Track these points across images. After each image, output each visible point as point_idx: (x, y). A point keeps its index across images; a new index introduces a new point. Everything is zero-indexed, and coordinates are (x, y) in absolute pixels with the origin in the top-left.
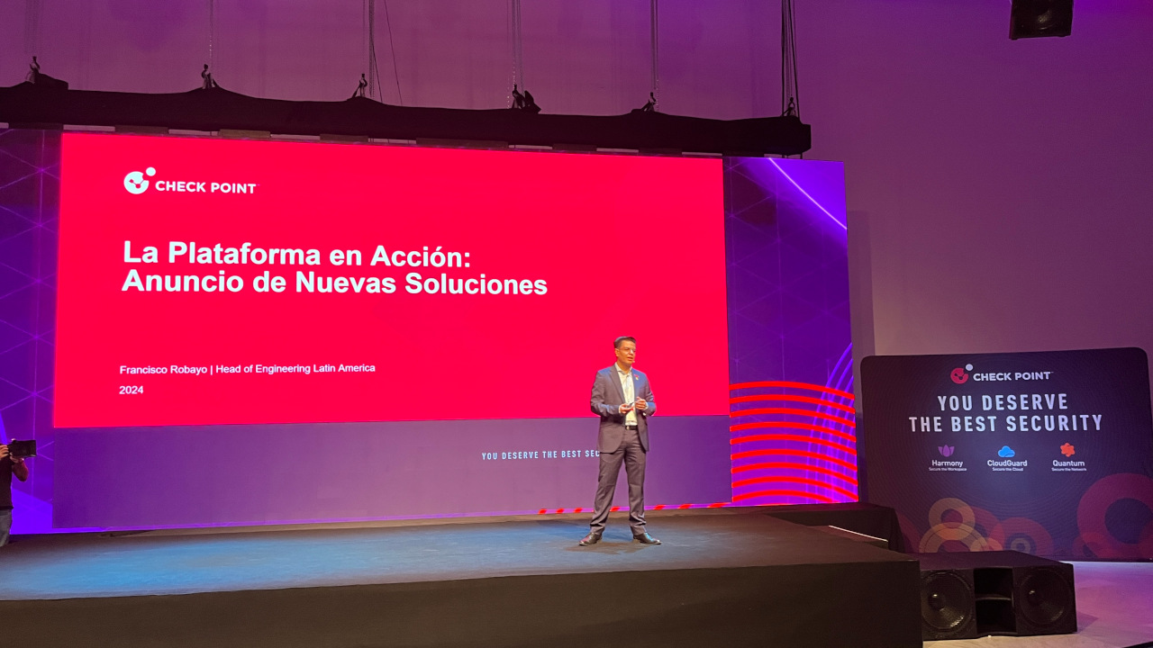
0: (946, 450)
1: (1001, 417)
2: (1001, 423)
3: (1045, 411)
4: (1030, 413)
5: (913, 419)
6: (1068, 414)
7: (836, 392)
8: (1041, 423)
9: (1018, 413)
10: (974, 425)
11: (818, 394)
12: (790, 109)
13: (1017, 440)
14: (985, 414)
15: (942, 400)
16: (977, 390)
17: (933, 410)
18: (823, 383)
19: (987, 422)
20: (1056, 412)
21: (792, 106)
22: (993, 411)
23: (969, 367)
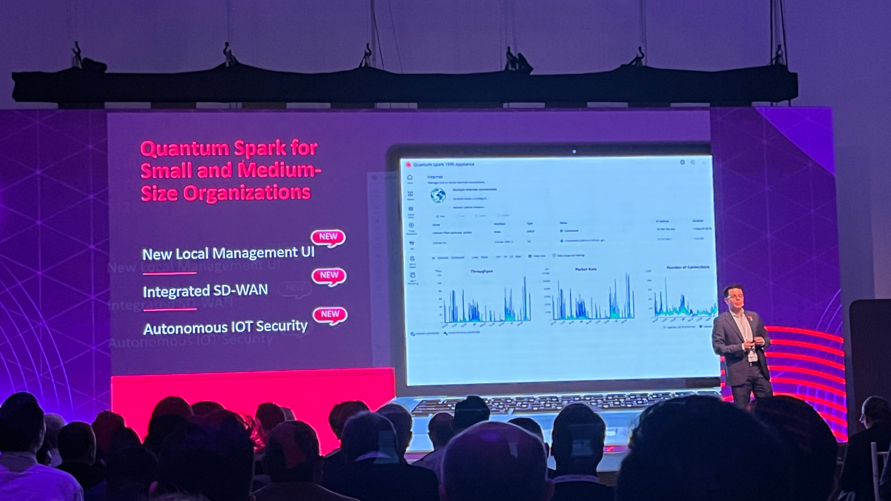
12: (778, 56)
21: (780, 53)
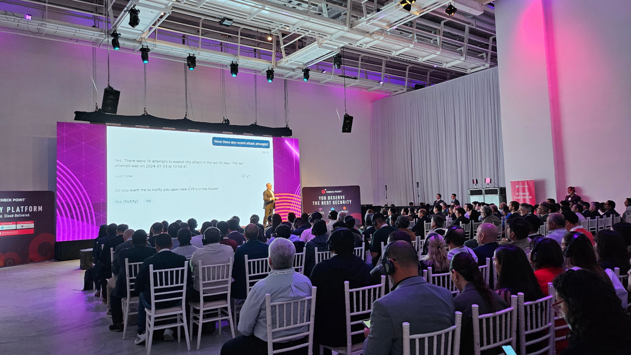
0: (321, 209)
1: (332, 201)
2: (332, 203)
3: (340, 200)
4: (338, 200)
5: (313, 202)
6: (345, 200)
7: (297, 196)
8: (339, 202)
9: (335, 200)
10: (326, 203)
11: (293, 196)
13: (335, 206)
14: (329, 200)
15: (320, 197)
16: (327, 195)
17: (317, 200)
18: (294, 194)
19: (329, 202)
20: (343, 200)
21: (287, 125)
22: (330, 200)
23: (326, 190)
